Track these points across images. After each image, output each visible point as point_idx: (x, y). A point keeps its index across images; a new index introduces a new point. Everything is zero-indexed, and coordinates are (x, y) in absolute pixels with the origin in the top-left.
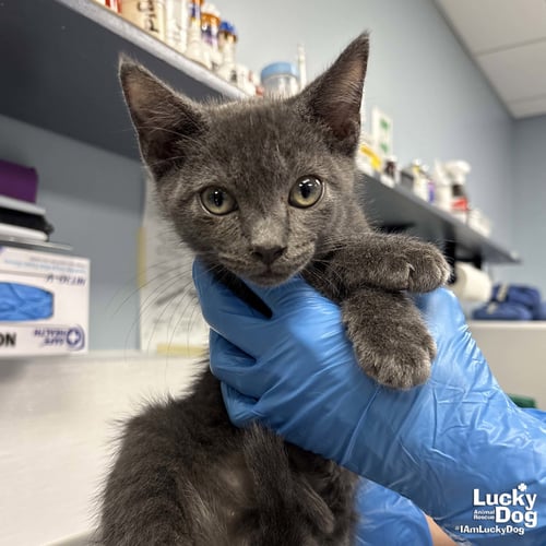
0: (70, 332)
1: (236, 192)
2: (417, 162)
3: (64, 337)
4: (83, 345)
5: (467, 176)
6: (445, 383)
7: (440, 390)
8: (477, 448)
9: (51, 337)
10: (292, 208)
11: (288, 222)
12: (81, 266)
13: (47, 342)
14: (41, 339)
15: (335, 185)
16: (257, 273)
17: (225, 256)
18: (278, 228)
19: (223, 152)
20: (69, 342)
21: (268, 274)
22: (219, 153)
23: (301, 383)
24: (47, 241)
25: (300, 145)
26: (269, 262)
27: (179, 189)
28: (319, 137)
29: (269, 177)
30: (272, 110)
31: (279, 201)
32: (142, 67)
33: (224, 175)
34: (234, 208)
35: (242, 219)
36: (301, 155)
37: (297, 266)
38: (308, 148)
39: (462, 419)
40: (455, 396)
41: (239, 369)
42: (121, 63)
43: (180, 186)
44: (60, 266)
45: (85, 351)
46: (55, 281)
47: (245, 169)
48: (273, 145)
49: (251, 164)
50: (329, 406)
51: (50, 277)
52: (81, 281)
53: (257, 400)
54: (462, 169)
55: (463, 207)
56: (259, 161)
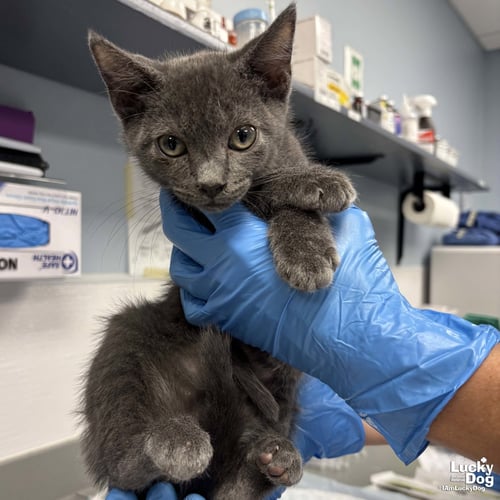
0: (65, 257)
1: (185, 140)
2: (385, 97)
3: (59, 262)
4: (77, 269)
5: (434, 108)
6: (348, 286)
7: (345, 292)
8: (372, 339)
9: (48, 262)
10: (231, 151)
11: (227, 163)
12: (74, 199)
13: (45, 266)
14: (39, 264)
15: (267, 131)
16: (203, 203)
17: (178, 189)
18: (219, 169)
19: (174, 106)
20: (64, 266)
21: (212, 204)
22: (172, 108)
23: (236, 287)
24: (43, 177)
25: (237, 100)
26: (212, 196)
27: (141, 136)
28: (254, 92)
29: (211, 129)
30: (215, 68)
31: (220, 147)
32: (106, 41)
33: (175, 126)
34: (185, 152)
35: (190, 161)
36: (238, 107)
37: (236, 197)
38: (244, 101)
39: (361, 315)
40: (357, 296)
41: (190, 276)
42: (90, 37)
43: (141, 133)
44: (55, 199)
45: (78, 274)
46: (51, 212)
47: (192, 122)
48: (215, 100)
49: (196, 118)
50: (258, 305)
51: (46, 209)
52: (74, 212)
53: (206, 302)
54: (429, 103)
55: (430, 138)
56: (203, 115)
